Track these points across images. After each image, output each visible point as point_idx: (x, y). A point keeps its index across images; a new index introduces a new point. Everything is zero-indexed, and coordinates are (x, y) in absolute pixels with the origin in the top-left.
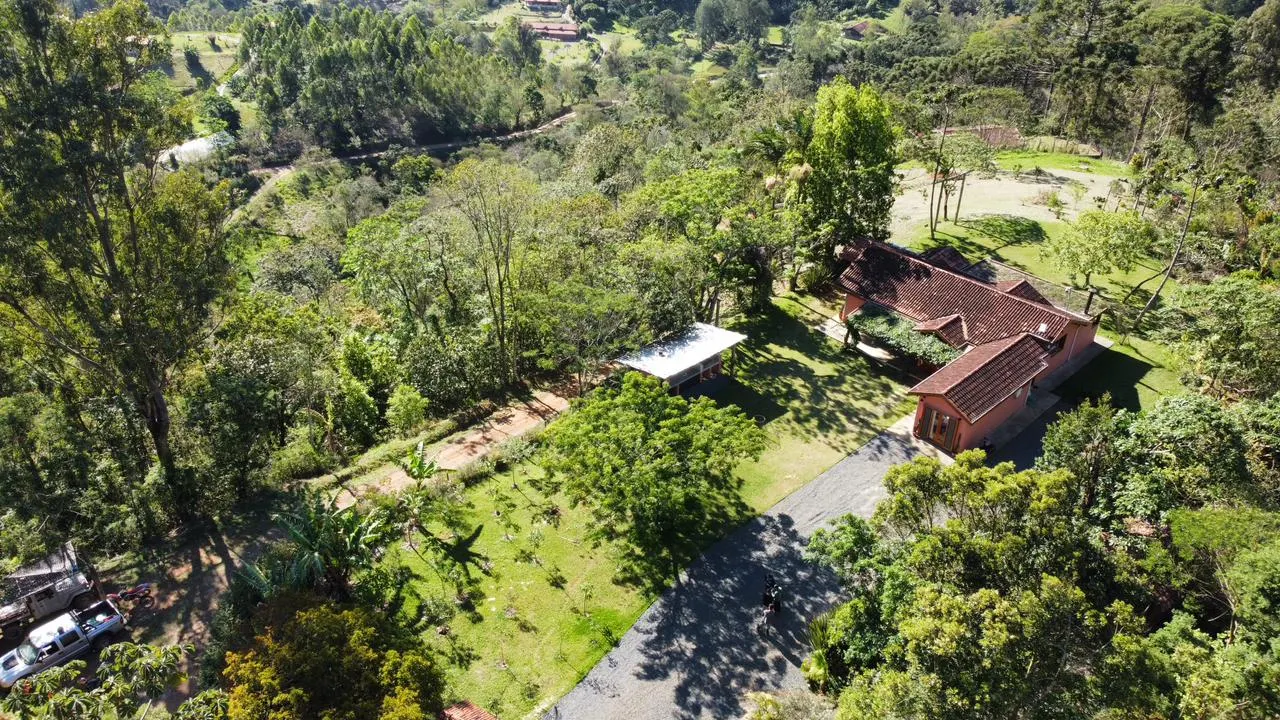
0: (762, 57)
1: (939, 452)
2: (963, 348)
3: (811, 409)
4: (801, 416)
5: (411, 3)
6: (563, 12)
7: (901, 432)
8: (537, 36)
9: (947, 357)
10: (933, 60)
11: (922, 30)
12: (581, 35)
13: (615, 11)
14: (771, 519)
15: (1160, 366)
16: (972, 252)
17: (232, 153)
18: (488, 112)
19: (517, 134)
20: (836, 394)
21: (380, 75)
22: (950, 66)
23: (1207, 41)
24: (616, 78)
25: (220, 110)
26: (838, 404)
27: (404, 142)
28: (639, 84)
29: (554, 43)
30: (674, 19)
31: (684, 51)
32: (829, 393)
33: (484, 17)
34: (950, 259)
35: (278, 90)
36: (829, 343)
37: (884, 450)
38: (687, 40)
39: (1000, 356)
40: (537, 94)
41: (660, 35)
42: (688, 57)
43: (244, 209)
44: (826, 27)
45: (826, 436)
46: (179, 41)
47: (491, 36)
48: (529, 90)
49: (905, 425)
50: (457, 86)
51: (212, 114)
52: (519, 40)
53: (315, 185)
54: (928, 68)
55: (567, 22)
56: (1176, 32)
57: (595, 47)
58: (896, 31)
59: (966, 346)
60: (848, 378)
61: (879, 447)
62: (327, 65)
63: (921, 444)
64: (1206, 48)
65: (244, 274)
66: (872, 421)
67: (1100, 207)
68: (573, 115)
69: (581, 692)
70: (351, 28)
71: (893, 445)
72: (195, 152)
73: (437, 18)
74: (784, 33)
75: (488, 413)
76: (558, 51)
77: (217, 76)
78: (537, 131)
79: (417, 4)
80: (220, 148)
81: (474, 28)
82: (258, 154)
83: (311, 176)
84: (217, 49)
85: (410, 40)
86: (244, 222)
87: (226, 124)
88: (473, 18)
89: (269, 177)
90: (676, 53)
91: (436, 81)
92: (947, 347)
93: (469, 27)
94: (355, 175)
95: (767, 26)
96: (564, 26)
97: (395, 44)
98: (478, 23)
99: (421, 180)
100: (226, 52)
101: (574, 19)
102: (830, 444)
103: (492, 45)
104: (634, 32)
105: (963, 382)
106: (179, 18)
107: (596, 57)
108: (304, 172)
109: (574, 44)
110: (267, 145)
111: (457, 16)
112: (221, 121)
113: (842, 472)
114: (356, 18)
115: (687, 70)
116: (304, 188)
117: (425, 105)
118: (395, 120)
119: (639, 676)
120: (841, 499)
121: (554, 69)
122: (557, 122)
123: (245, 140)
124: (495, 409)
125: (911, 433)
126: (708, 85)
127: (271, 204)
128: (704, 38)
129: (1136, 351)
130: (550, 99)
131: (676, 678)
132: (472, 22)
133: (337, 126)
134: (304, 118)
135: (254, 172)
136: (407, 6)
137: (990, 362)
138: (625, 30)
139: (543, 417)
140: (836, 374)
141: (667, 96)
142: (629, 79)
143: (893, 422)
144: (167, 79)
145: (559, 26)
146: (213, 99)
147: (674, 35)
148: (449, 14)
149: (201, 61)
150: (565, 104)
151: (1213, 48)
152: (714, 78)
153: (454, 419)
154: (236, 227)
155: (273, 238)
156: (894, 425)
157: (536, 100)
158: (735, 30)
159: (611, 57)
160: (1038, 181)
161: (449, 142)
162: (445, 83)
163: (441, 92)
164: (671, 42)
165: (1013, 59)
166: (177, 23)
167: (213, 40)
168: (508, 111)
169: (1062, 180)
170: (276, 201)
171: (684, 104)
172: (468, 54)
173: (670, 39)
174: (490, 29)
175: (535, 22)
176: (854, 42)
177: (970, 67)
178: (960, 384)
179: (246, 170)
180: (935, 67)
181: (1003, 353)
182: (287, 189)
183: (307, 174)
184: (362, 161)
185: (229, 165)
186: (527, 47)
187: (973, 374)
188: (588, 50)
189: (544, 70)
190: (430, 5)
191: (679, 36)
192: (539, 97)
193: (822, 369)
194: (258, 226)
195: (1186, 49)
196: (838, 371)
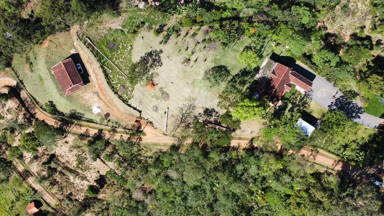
4: (304, 107)
14: (329, 108)
26: (299, 102)
32: (297, 104)
36: (282, 105)
45: (309, 103)
61: (309, 95)
66: (302, 97)
69: (364, 124)
119: (360, 118)
131: (359, 114)
140: (291, 103)
193: (290, 106)
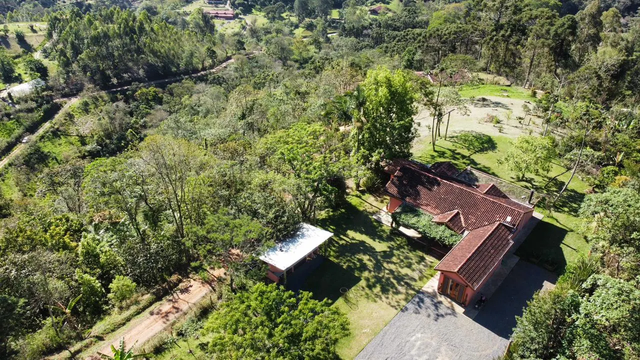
0: (329, 26)
1: (454, 303)
2: (462, 233)
3: (375, 277)
4: (370, 283)
5: (144, 1)
6: (226, 4)
7: (430, 290)
8: (212, 18)
9: (454, 240)
10: (418, 31)
11: (409, 11)
12: (235, 16)
13: (253, 3)
15: (572, 231)
16: (458, 159)
17: (43, 90)
18: (187, 61)
19: (203, 73)
20: (390, 265)
21: (126, 44)
22: (428, 35)
23: (564, 24)
24: (255, 39)
25: (36, 67)
26: (391, 272)
27: (140, 80)
28: (267, 42)
29: (222, 21)
30: (284, 7)
31: (289, 24)
32: (385, 265)
33: (184, 8)
34: (448, 170)
35: (69, 53)
36: (383, 228)
37: (422, 304)
38: (291, 18)
39: (486, 240)
40: (213, 51)
41: (277, 16)
42: (291, 26)
43: (51, 122)
44: (361, 9)
45: (387, 298)
46: (13, 27)
47: (188, 18)
48: (208, 49)
49: (432, 285)
50: (169, 48)
51: (32, 69)
52: (203, 21)
53: (92, 106)
54: (416, 35)
55: (228, 10)
56: (547, 19)
57: (243, 22)
58: (395, 10)
59: (464, 231)
60: (395, 252)
61: (418, 303)
62: (96, 40)
63: (442, 298)
64: (563, 28)
65: (53, 159)
66: (413, 283)
67: (520, 122)
68: (232, 61)
70: (109, 18)
71: (427, 301)
72: (22, 91)
73: (159, 9)
74: (340, 13)
75: (176, 285)
76: (224, 25)
77: (35, 47)
78: (214, 70)
79: (148, 2)
80: (36, 88)
81: (179, 14)
82: (59, 90)
83: (90, 101)
84: (34, 31)
85: (142, 24)
86: (52, 129)
87: (39, 74)
88: (178, 8)
89: (66, 103)
90: (286, 25)
91: (157, 46)
92: (453, 232)
93: (176, 14)
94: (114, 100)
95: (331, 9)
96: (227, 12)
97: (133, 26)
98: (181, 11)
99: (151, 101)
100: (40, 33)
101: (231, 8)
102: (390, 304)
103: (188, 24)
104: (263, 14)
105: (467, 261)
106: (13, 14)
107: (244, 28)
108: (86, 99)
109: (232, 21)
110: (64, 85)
111: (169, 8)
112: (36, 73)
113: (398, 324)
114: (112, 13)
115: (291, 33)
116: (85, 109)
117: (151, 59)
118: (135, 68)
120: (398, 346)
121: (222, 36)
122: (224, 65)
123: (51, 83)
124: (180, 281)
125: (436, 291)
126: (302, 41)
127: (67, 118)
128: (299, 16)
129: (557, 221)
130: (220, 53)
132: (178, 11)
133: (103, 73)
134: (85, 69)
135: (57, 100)
136: (142, 3)
137: (481, 245)
138: (258, 13)
139: (210, 285)
140: (388, 250)
141: (282, 48)
142: (262, 40)
143: (425, 283)
144: (6, 50)
145: (224, 12)
146: (31, 61)
147: (284, 15)
148: (165, 7)
149: (26, 39)
150: (229, 55)
151: (568, 28)
152: (305, 37)
153: (154, 293)
154: (47, 132)
155: (69, 138)
156: (426, 286)
157: (212, 54)
158: (315, 12)
159: (252, 28)
160: (485, 106)
161: (167, 78)
162: (163, 47)
163: (160, 51)
164: (282, 19)
165: (460, 31)
166: (11, 17)
167: (32, 27)
168: (197, 60)
169: (497, 104)
170: (70, 116)
171: (291, 52)
172: (175, 30)
173: (282, 17)
174: (188, 14)
175: (210, 10)
176: (375, 17)
177: (438, 35)
178: (465, 264)
179: (52, 100)
180: (420, 35)
181: (488, 238)
182: (76, 109)
183: (87, 100)
184: (119, 91)
185: (42, 97)
186: (206, 25)
187: (472, 255)
188: (240, 24)
189: (217, 36)
190: (155, 3)
191: (287, 16)
192: (214, 52)
193: (380, 246)
194: (60, 131)
195: (553, 28)
196: (389, 247)
